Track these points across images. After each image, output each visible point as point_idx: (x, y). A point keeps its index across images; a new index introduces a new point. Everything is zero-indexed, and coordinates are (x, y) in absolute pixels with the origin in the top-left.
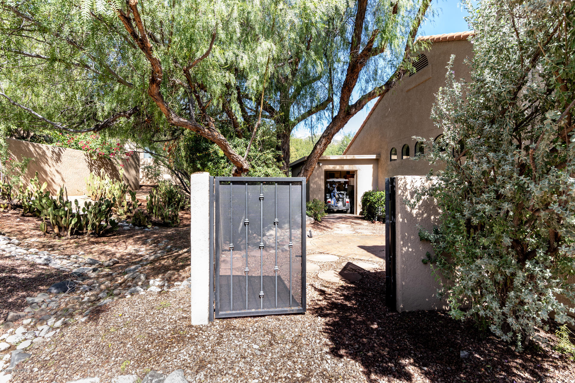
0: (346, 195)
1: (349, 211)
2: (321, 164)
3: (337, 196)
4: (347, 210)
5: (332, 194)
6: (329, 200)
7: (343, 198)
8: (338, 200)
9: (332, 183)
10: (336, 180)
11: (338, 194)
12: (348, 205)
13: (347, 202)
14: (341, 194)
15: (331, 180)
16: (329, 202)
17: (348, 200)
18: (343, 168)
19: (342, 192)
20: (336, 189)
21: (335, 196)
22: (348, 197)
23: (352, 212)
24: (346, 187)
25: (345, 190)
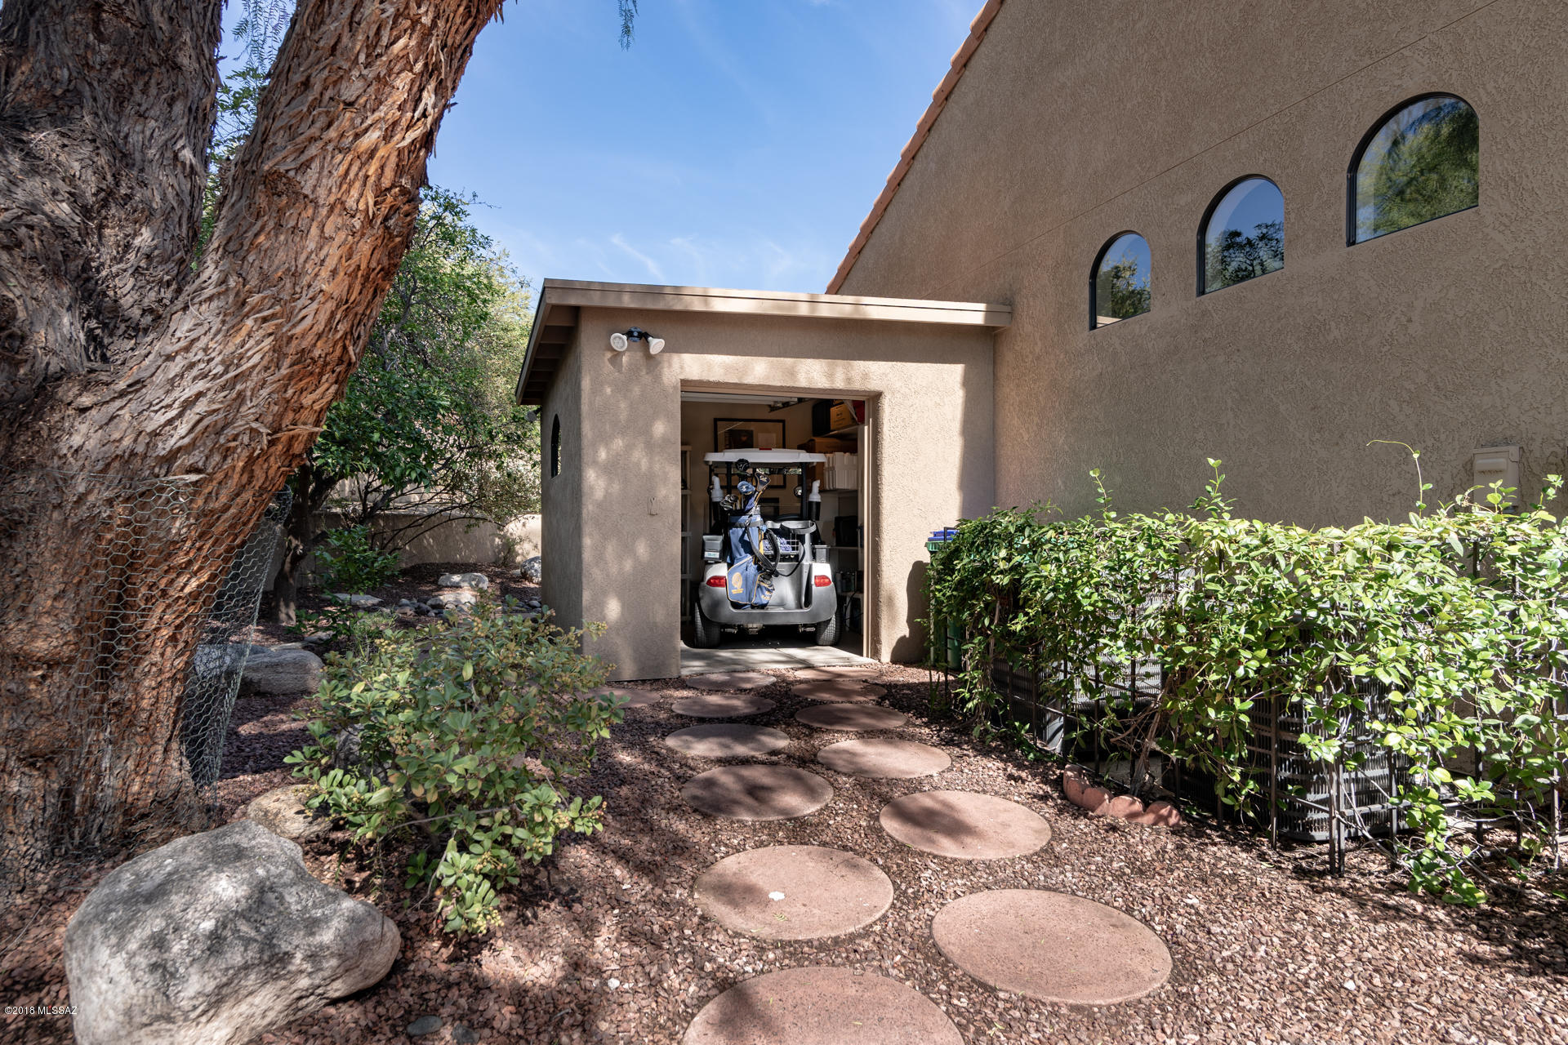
0: (816, 539)
1: (830, 631)
2: (656, 345)
3: (762, 548)
4: (820, 626)
5: (735, 534)
6: (721, 570)
7: (797, 559)
8: (766, 570)
9: (732, 474)
10: (754, 456)
11: (768, 536)
12: (825, 595)
13: (822, 581)
14: (784, 533)
15: (731, 456)
16: (718, 581)
17: (823, 569)
18: (792, 373)
19: (792, 525)
20: (755, 509)
21: (748, 548)
22: (822, 550)
23: (850, 636)
24: (815, 497)
25: (808, 512)
